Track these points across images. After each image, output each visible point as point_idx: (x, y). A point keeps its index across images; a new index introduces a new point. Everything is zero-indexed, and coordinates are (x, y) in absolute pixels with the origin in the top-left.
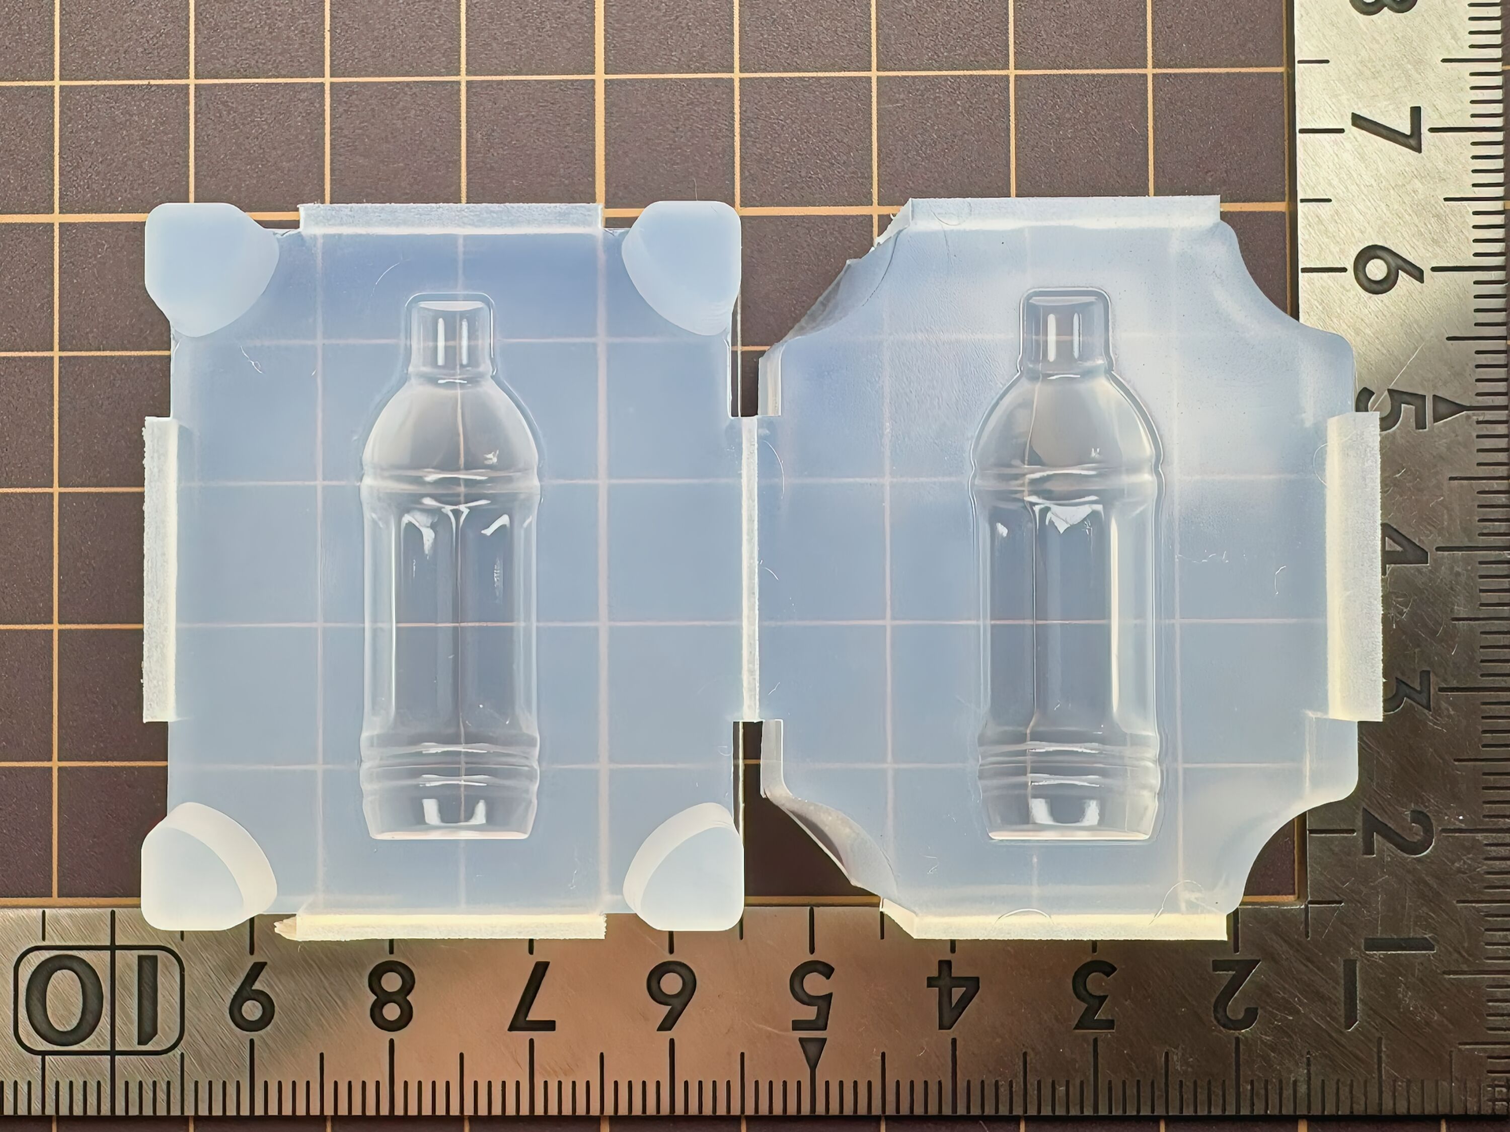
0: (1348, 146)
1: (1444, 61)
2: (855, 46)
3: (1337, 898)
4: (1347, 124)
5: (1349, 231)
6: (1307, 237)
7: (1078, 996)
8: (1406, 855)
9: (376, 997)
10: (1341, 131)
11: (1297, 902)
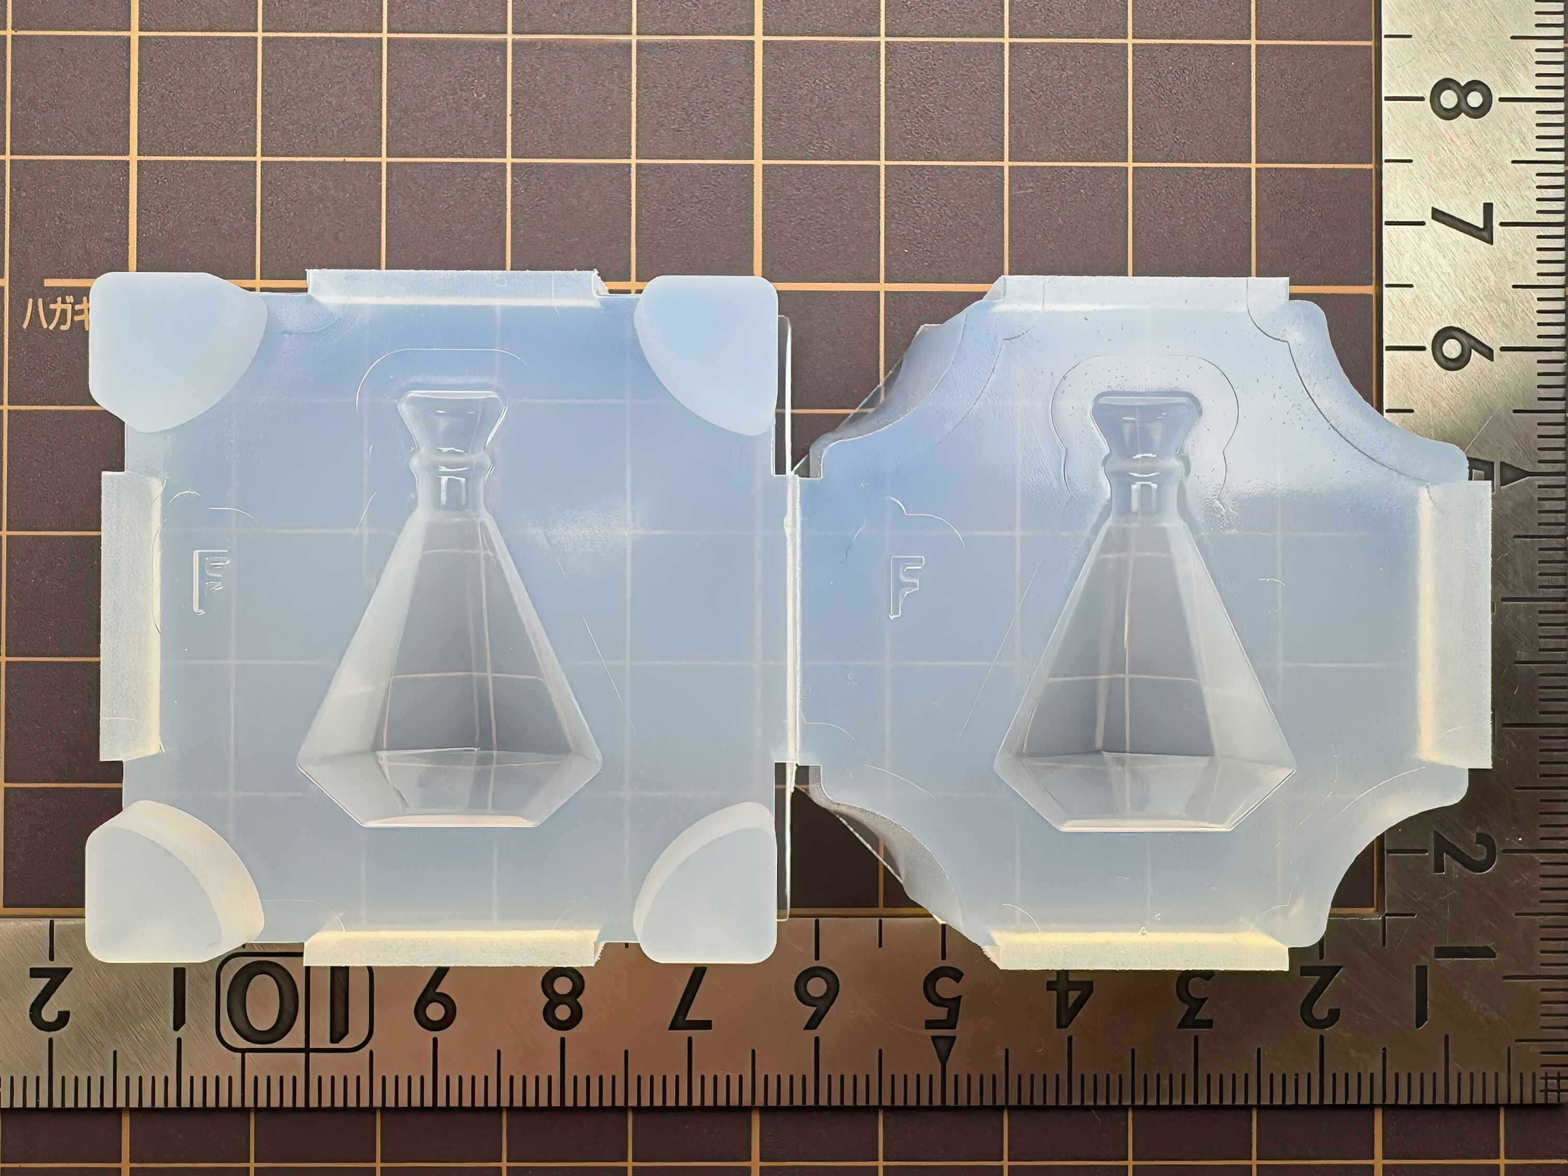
0: (1428, 236)
1: (1514, 162)
2: (990, 138)
3: (1412, 912)
4: (1427, 217)
5: (1429, 315)
6: (1391, 319)
7: (1183, 1001)
8: (1472, 873)
9: (548, 1000)
10: (1423, 223)
11: (1377, 914)
